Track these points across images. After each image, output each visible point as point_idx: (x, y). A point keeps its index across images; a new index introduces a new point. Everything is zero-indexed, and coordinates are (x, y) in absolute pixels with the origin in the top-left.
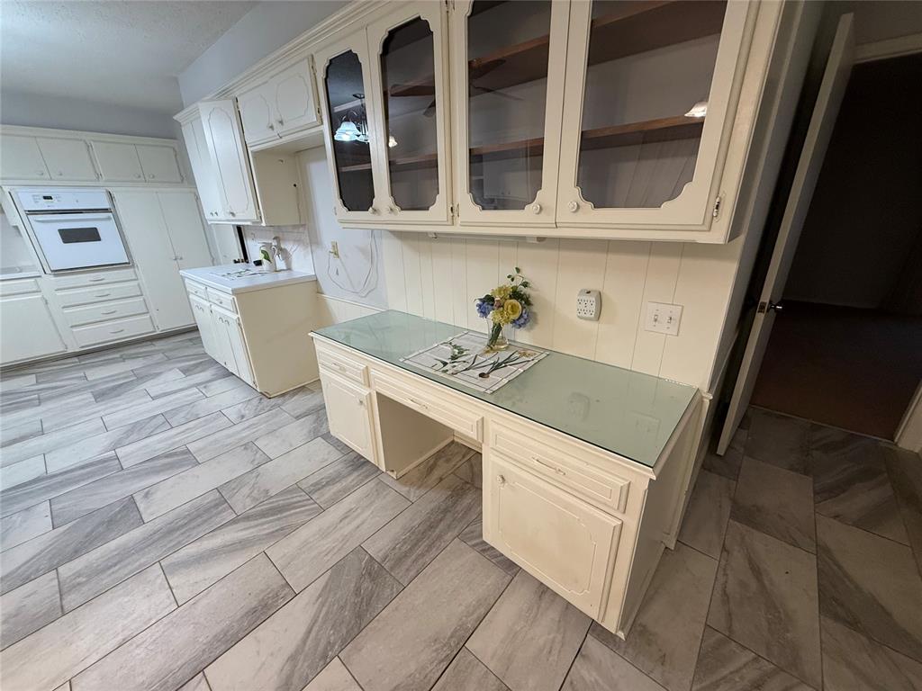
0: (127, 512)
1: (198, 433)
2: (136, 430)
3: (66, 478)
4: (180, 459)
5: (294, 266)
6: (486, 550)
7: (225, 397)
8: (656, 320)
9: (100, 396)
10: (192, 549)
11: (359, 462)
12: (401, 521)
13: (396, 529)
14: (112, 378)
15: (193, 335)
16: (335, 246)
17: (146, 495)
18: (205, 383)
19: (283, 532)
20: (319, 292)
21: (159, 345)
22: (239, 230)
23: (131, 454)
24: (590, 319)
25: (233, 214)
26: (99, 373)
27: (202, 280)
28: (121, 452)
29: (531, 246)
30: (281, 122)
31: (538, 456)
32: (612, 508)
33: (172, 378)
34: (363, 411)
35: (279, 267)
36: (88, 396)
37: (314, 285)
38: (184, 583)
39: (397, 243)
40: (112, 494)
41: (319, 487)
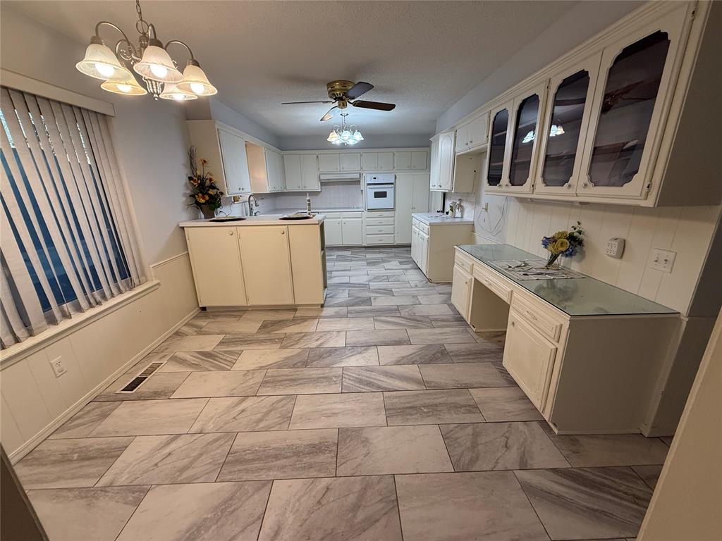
0: (368, 301)
1: (398, 286)
2: (376, 278)
3: (354, 285)
4: (389, 292)
5: (464, 216)
6: (504, 372)
7: (413, 277)
8: (656, 261)
9: (369, 264)
10: (383, 318)
11: (460, 319)
12: (467, 345)
13: (463, 347)
14: (375, 259)
15: (409, 249)
16: (487, 205)
17: (375, 299)
18: (406, 269)
19: (416, 327)
20: (474, 231)
21: (394, 250)
22: (444, 194)
23: (374, 285)
24: (613, 257)
25: (440, 186)
26: (371, 256)
27: (419, 218)
28: (371, 284)
29: (576, 207)
30: (471, 142)
31: (528, 310)
32: (551, 337)
33: (394, 264)
34: (466, 287)
35: (457, 216)
36: (365, 263)
37: (472, 226)
38: (379, 326)
39: (518, 204)
40: (365, 294)
41: (436, 320)
